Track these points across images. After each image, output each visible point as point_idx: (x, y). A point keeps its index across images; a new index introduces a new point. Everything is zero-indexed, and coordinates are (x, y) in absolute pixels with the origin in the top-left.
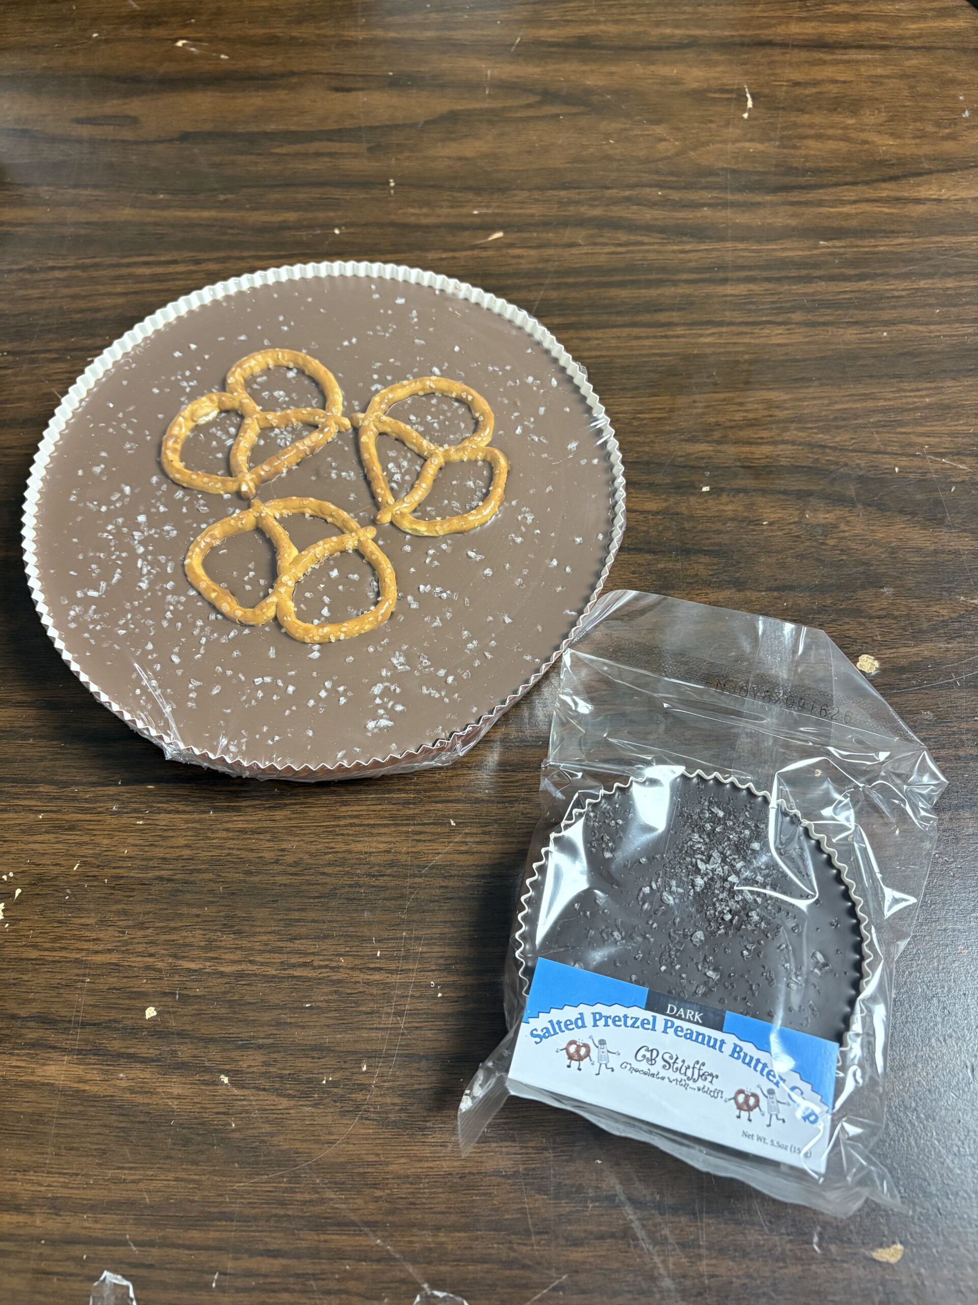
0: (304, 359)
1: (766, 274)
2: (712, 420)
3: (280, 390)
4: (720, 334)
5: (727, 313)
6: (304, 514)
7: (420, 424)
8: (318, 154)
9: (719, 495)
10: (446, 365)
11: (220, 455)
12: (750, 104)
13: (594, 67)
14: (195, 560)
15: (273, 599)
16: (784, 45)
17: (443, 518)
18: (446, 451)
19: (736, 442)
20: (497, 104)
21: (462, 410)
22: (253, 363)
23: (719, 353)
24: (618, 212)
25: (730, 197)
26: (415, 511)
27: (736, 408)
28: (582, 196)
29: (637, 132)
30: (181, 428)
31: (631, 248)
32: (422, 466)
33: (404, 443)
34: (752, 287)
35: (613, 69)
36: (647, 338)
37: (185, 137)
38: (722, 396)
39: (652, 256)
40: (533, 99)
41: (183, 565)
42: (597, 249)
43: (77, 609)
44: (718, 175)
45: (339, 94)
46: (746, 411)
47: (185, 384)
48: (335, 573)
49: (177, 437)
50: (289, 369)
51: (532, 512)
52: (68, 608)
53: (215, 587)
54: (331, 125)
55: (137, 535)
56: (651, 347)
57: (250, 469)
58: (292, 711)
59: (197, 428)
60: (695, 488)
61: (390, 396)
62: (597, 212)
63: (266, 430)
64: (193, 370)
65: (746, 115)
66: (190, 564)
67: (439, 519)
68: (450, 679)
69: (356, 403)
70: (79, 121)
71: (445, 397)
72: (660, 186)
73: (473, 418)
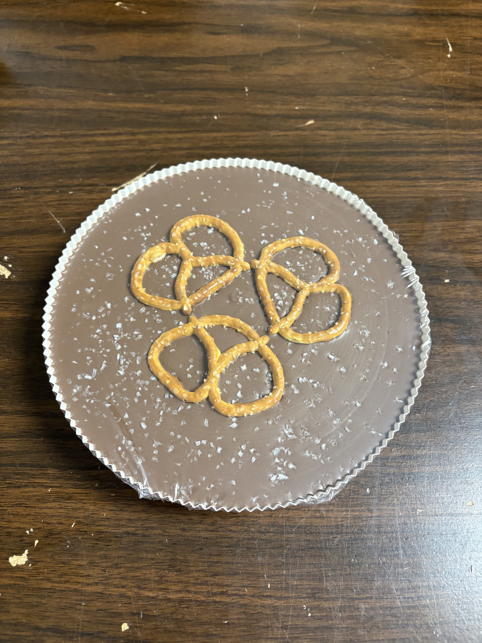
0: (219, 222)
1: (471, 149)
2: (446, 238)
3: (204, 242)
4: (447, 185)
5: (449, 172)
6: (223, 326)
7: (293, 267)
8: (202, 71)
9: (455, 285)
10: (307, 228)
11: (168, 284)
12: (451, 49)
13: (360, 25)
14: (154, 356)
15: (207, 387)
16: (466, 16)
17: (313, 333)
18: (312, 286)
19: (463, 252)
20: (305, 44)
21: (319, 259)
22: (187, 223)
23: (447, 197)
24: (380, 110)
25: (445, 103)
26: (293, 325)
27: (460, 231)
28: (359, 100)
29: (386, 63)
30: (143, 265)
31: (390, 132)
32: (296, 296)
33: (283, 280)
34: (463, 156)
35: (371, 26)
36: (404, 187)
37: (123, 59)
38: (451, 223)
39: (403, 137)
40: (326, 42)
41: (147, 359)
42: (370, 132)
43: (78, 388)
44: (437, 89)
45: (212, 36)
46: (466, 233)
47: (143, 235)
48: (244, 368)
49: (141, 272)
50: (209, 228)
51: (368, 328)
52: (72, 387)
53: (168, 376)
54: (209, 54)
55: (116, 337)
56: (407, 192)
57: (188, 295)
58: (221, 466)
59: (153, 265)
60: (441, 280)
61: (274, 248)
62: (368, 110)
63: (196, 269)
64: (148, 226)
65: (449, 56)
66: (152, 359)
67: (310, 333)
68: (324, 446)
69: (252, 252)
70: (60, 48)
71: (307, 249)
72: (404, 95)
73: (326, 264)
